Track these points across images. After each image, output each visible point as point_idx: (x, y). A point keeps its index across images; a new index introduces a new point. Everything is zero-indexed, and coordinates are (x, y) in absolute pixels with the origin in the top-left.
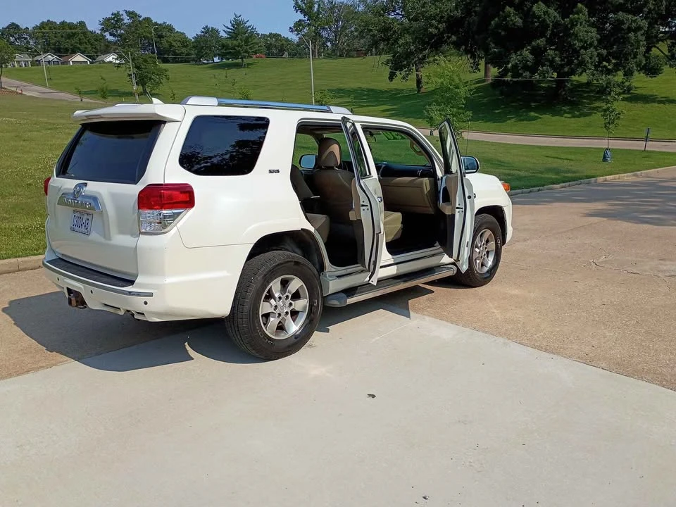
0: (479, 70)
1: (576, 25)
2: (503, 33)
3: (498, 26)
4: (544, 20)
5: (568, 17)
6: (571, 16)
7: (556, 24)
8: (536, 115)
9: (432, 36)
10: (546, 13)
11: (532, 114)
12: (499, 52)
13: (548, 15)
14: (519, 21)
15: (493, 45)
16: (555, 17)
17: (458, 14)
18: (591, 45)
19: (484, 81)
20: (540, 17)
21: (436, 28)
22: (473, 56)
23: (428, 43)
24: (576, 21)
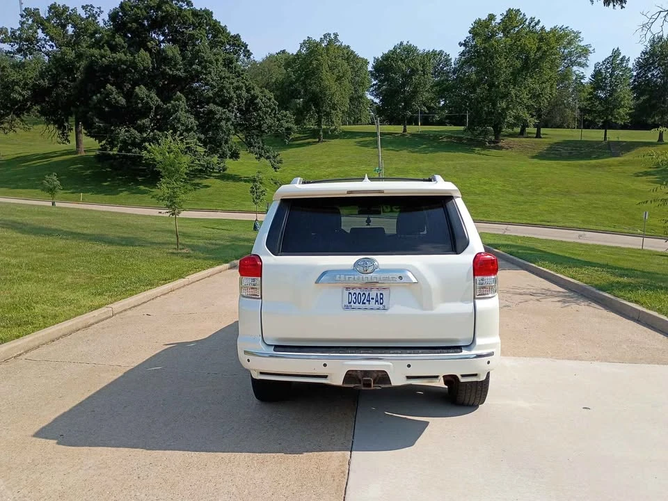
0: (69, 141)
1: (178, 111)
2: (107, 109)
3: (99, 101)
4: (147, 103)
5: (170, 103)
6: (172, 102)
7: (158, 107)
8: (146, 188)
9: (15, 102)
10: (148, 96)
11: (142, 187)
12: (104, 127)
13: (151, 98)
14: (123, 101)
15: (97, 120)
16: (157, 101)
17: (45, 83)
18: (192, 129)
19: (76, 152)
20: (142, 99)
21: (20, 94)
22: (61, 126)
23: (11, 109)
24: (178, 107)
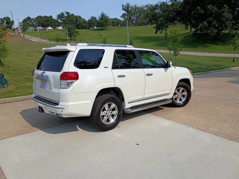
0: (188, 29)
1: (224, 13)
2: (197, 16)
3: (194, 14)
4: (212, 11)
5: (221, 10)
6: (222, 9)
7: (216, 12)
8: (209, 45)
9: (170, 18)
10: (212, 8)
11: (208, 45)
12: (195, 23)
13: (213, 9)
14: (202, 12)
15: (193, 20)
16: (216, 10)
17: (181, 9)
18: (229, 20)
19: (190, 33)
20: (210, 10)
21: (172, 15)
22: (186, 25)
23: (169, 20)
24: (224, 11)
